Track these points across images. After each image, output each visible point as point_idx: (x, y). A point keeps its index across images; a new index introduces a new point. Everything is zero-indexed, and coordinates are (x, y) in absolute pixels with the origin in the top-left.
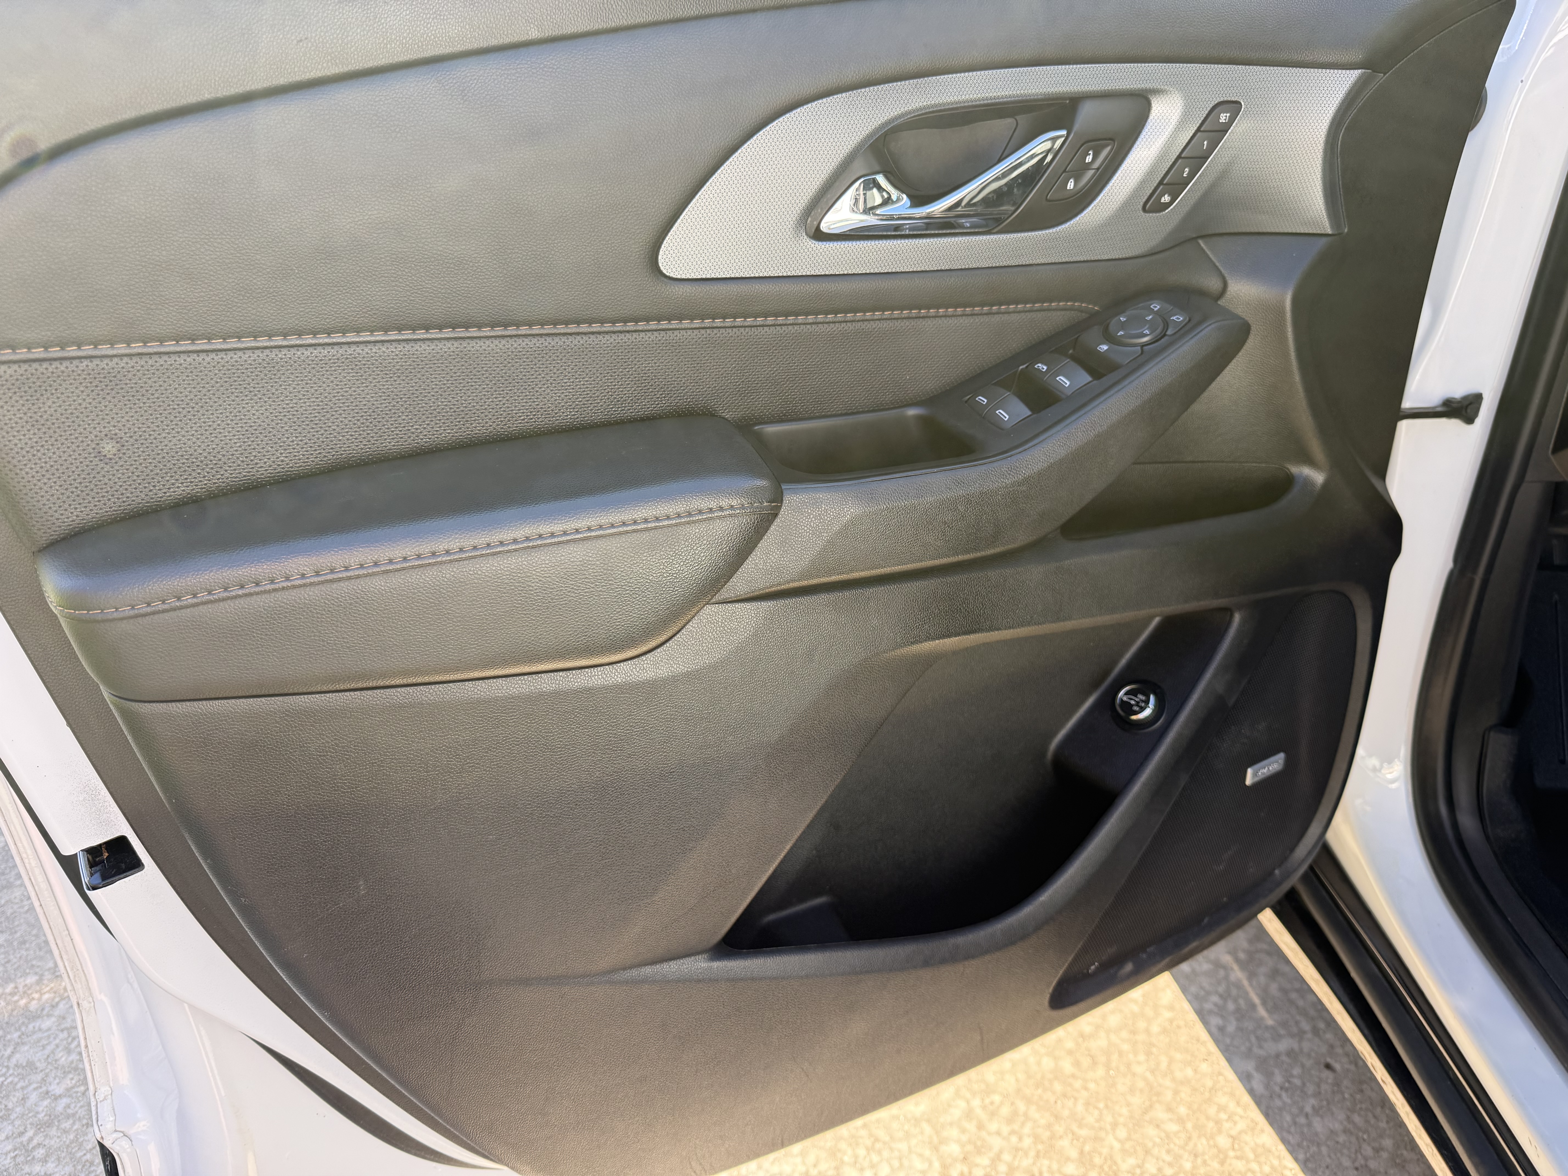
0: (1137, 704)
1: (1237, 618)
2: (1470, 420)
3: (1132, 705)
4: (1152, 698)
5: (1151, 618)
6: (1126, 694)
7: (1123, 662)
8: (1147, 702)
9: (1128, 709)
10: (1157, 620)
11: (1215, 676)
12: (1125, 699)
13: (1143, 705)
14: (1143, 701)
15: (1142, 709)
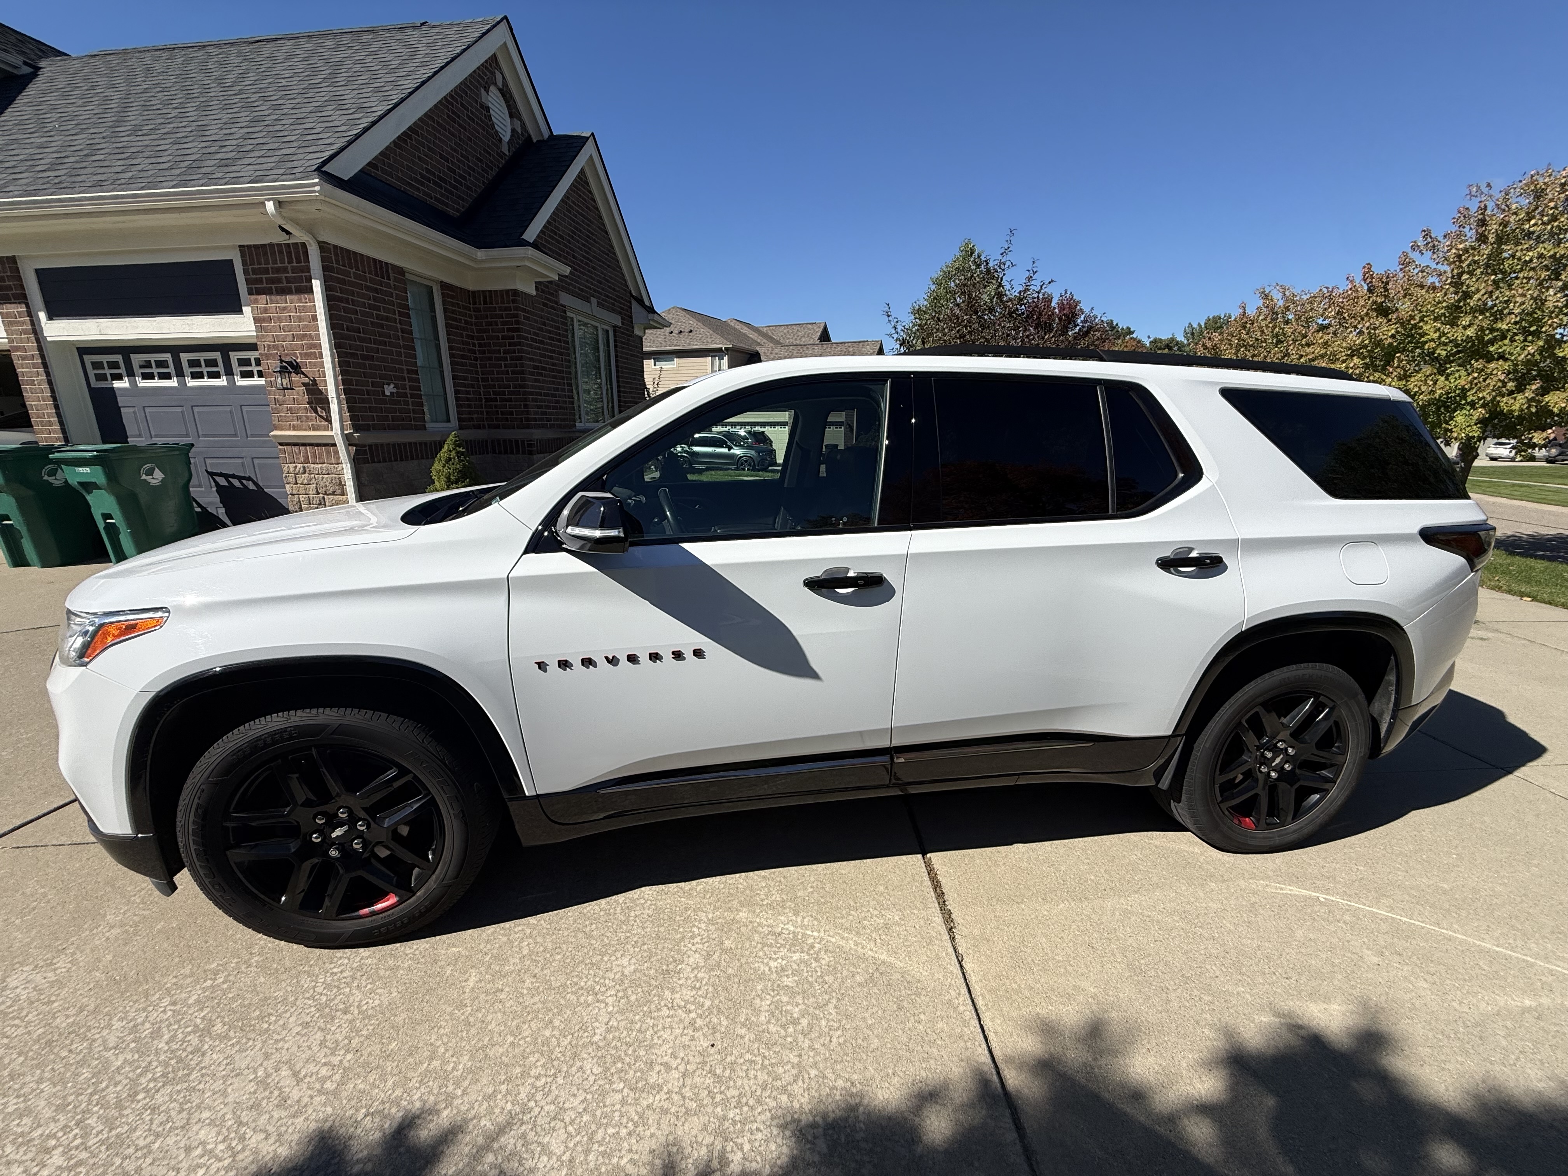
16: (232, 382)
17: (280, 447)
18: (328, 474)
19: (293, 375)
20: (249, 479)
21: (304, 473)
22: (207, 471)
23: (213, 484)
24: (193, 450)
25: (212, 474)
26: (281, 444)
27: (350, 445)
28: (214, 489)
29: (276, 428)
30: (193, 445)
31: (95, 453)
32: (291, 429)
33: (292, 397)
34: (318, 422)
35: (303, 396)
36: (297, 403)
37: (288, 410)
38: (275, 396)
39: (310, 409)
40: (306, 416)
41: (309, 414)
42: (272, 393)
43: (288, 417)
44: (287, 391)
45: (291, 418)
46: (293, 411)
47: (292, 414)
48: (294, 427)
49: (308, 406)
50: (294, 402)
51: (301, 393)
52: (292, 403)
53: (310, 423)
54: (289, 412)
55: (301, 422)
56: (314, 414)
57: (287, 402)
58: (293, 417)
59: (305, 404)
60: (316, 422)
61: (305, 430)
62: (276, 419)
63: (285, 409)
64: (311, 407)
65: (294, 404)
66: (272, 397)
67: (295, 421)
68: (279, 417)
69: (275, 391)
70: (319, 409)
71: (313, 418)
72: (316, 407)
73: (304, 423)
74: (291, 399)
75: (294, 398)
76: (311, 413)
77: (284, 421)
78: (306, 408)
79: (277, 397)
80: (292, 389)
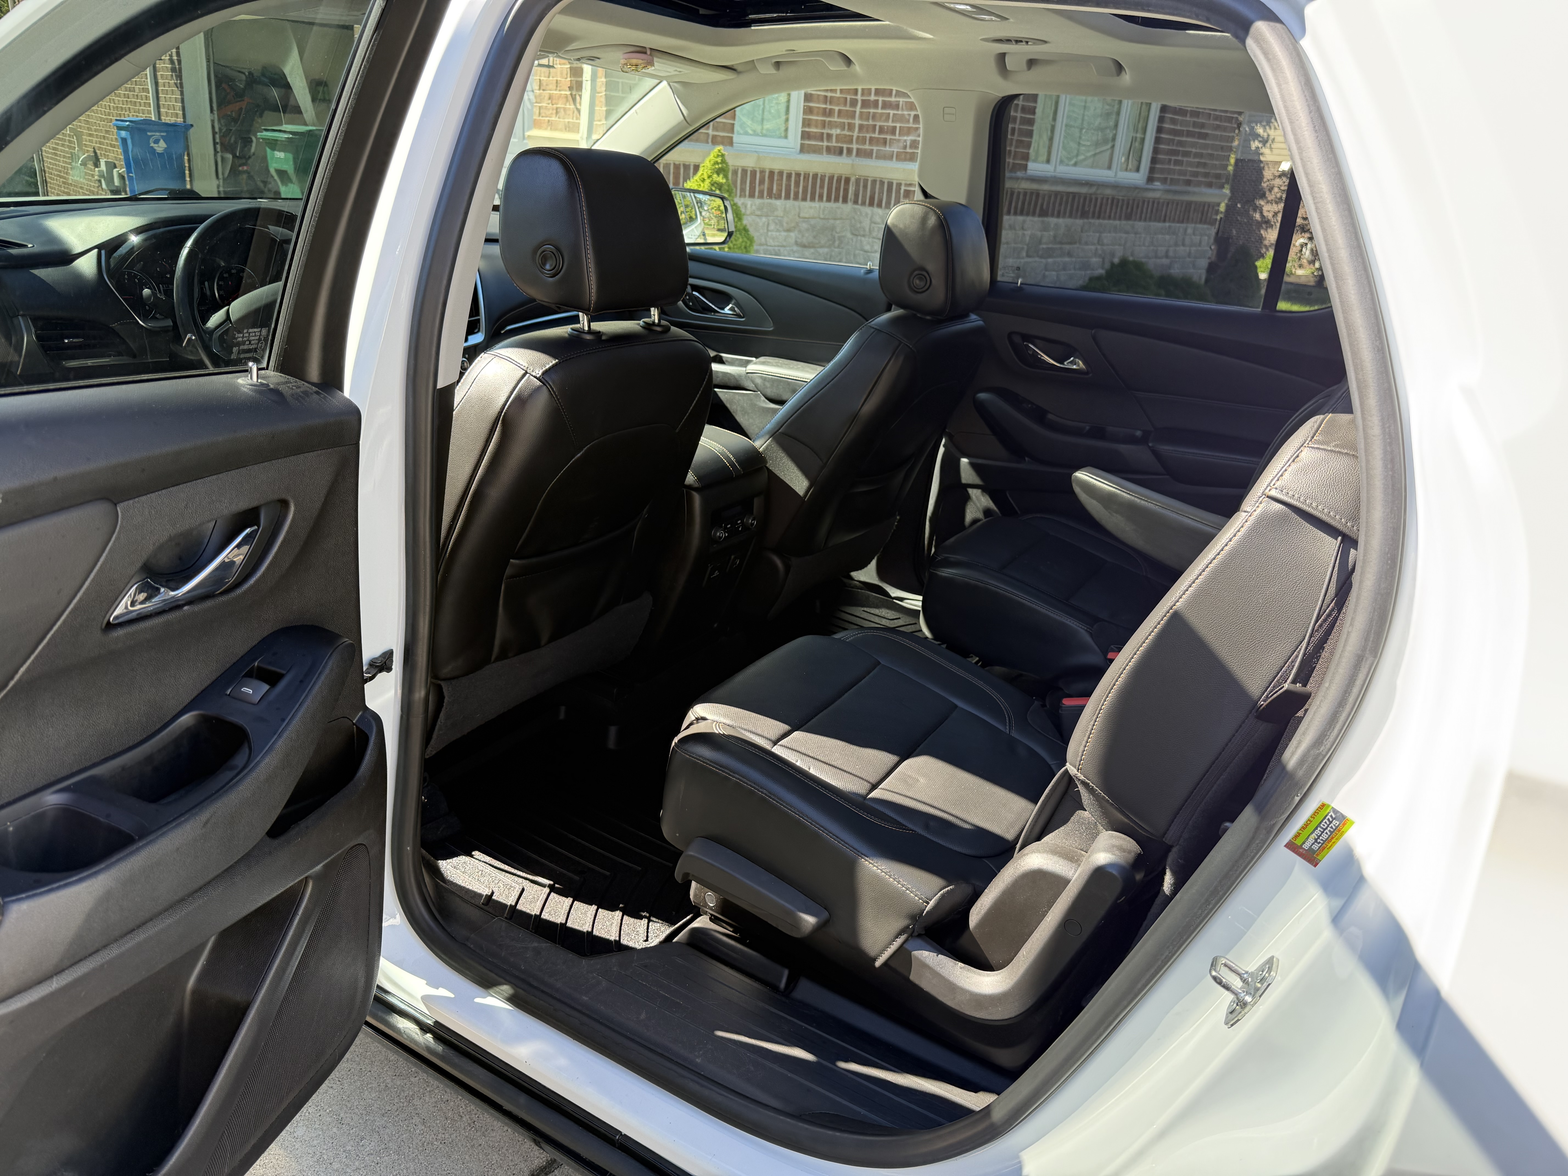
32: (549, 128)
33: (555, 79)
34: (575, 118)
35: (566, 78)
36: (558, 88)
37: (550, 98)
38: (540, 76)
39: (570, 98)
40: (565, 109)
41: (568, 106)
42: (539, 72)
43: (549, 109)
44: (552, 70)
45: (551, 111)
46: (554, 102)
47: (553, 105)
48: (551, 125)
49: (568, 93)
50: (557, 86)
51: (565, 72)
52: (555, 88)
53: (567, 120)
54: (550, 101)
55: (559, 118)
56: (572, 106)
57: (551, 87)
58: (553, 109)
59: (566, 91)
60: (573, 119)
61: (561, 130)
62: (538, 112)
63: (547, 98)
64: (571, 94)
65: (556, 90)
66: (539, 78)
67: (554, 115)
68: (540, 108)
69: (541, 71)
70: (578, 97)
71: (571, 113)
72: (575, 95)
73: (561, 120)
74: (555, 81)
75: (557, 80)
76: (570, 105)
77: (543, 115)
78: (566, 97)
79: (542, 78)
80: (553, 67)
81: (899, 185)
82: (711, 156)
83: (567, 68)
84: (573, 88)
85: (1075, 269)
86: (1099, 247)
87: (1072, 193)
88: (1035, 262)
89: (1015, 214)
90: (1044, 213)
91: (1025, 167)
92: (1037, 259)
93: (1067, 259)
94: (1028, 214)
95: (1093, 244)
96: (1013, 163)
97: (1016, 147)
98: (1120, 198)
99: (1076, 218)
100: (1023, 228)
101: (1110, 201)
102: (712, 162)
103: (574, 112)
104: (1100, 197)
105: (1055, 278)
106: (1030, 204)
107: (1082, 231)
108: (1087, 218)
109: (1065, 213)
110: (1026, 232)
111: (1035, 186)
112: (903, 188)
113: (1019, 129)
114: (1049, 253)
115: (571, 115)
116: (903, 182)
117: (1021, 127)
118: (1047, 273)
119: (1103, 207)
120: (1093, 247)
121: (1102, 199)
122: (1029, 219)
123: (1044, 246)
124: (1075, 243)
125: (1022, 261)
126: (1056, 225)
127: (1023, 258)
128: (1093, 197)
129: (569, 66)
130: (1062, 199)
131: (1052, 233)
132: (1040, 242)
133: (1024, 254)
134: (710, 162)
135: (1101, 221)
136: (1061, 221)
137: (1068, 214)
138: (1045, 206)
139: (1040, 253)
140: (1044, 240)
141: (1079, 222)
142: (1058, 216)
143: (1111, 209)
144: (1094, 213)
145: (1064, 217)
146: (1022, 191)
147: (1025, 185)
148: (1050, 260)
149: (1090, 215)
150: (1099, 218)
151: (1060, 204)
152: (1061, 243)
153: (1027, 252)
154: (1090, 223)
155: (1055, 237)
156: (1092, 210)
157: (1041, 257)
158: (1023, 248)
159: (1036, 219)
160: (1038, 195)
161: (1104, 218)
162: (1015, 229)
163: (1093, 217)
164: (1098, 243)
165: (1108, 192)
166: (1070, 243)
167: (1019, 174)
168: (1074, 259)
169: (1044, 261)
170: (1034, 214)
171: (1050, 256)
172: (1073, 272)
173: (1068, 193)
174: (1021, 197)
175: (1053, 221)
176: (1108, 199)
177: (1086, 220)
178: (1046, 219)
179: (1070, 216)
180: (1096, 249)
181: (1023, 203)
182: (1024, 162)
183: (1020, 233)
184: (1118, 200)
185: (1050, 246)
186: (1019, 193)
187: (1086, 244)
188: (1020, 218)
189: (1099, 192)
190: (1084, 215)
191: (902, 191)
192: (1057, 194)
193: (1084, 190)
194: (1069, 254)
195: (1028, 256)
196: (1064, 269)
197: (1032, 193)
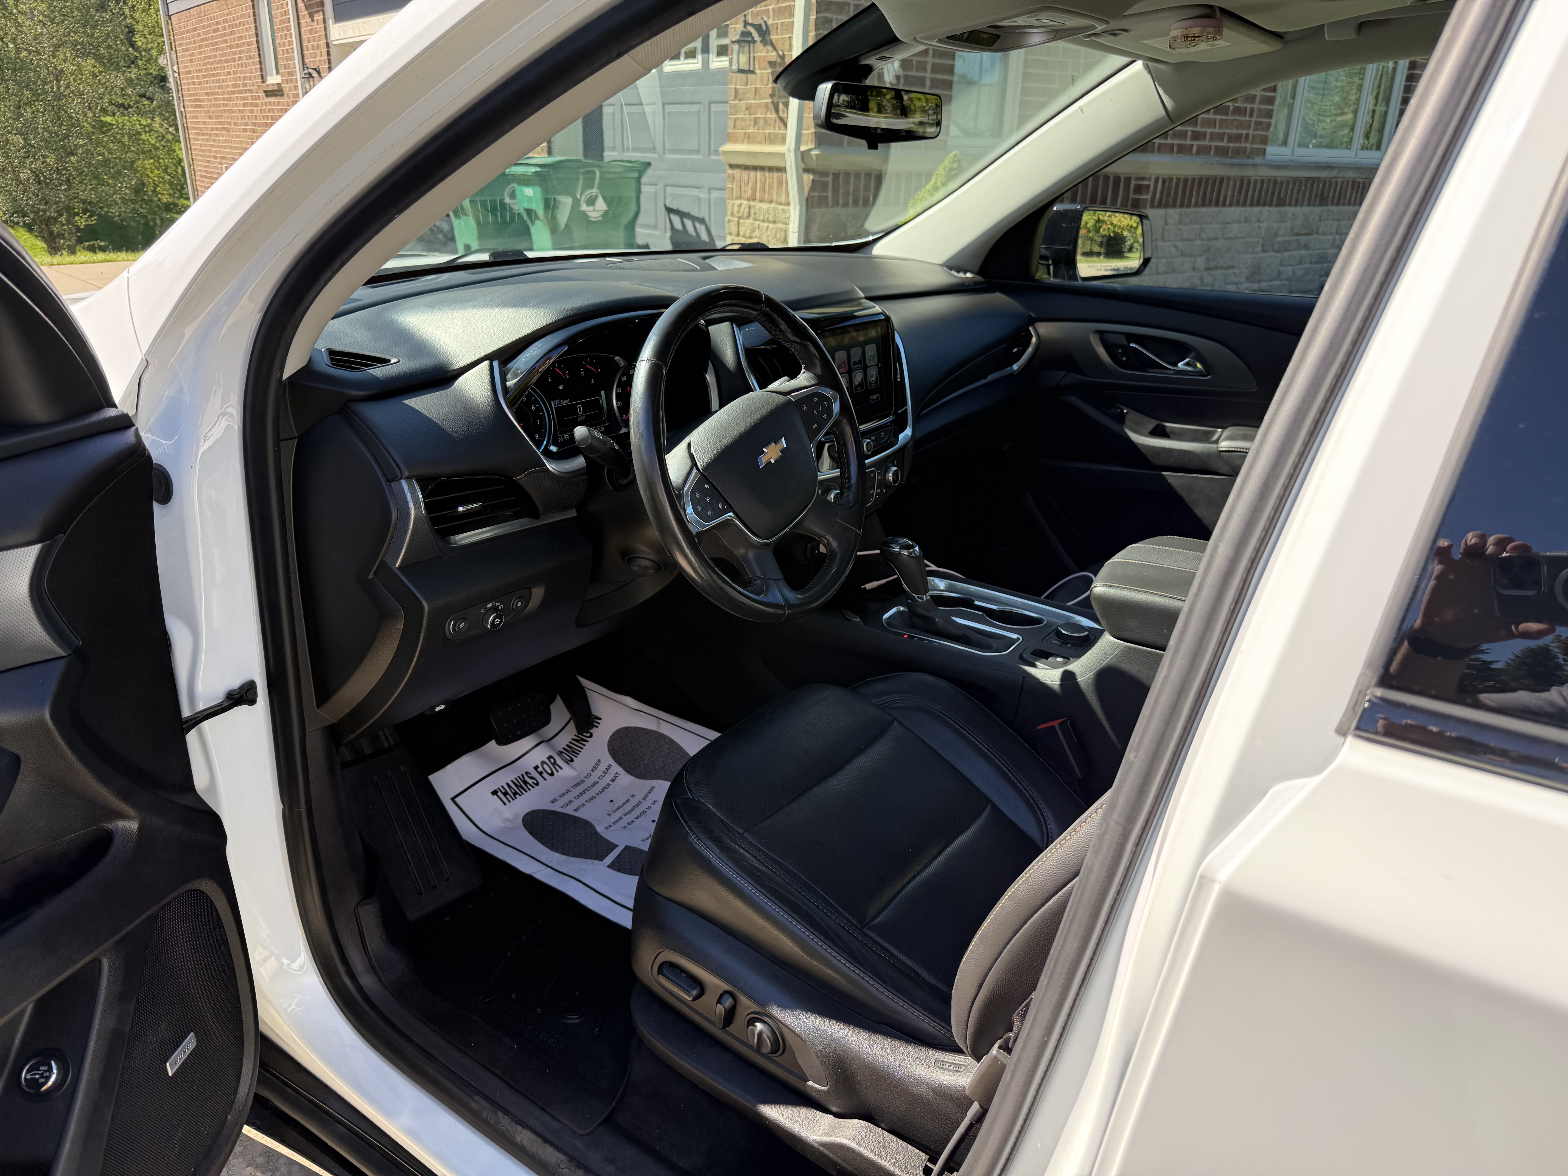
0: (42, 1076)
1: (105, 963)
2: (252, 702)
3: (37, 1079)
4: (53, 1063)
5: (22, 1013)
6: (27, 1072)
7: (17, 1042)
8: (50, 1070)
9: (35, 1084)
10: (31, 1006)
11: (103, 1017)
12: (29, 1077)
13: (48, 1074)
14: (45, 1071)
15: (48, 1079)
16: (706, 63)
17: (730, 171)
18: (774, 222)
19: (759, 46)
20: (702, 221)
21: (749, 216)
22: (665, 206)
23: (668, 226)
24: (649, 172)
25: (670, 210)
26: (732, 166)
27: (806, 170)
28: (669, 234)
29: (730, 138)
30: (649, 164)
31: (538, 169)
32: (746, 141)
33: (754, 86)
34: (777, 129)
35: (767, 85)
36: (757, 97)
37: (747, 109)
38: (736, 84)
39: (771, 106)
40: (765, 119)
41: (769, 115)
42: (734, 80)
43: (745, 120)
44: (749, 76)
45: (748, 123)
46: (752, 111)
47: (750, 115)
48: (749, 138)
49: (769, 101)
50: (756, 95)
51: (765, 79)
52: (753, 96)
53: (767, 131)
54: (747, 112)
55: (758, 129)
56: (774, 115)
57: (748, 95)
58: (750, 120)
59: (767, 99)
60: (775, 130)
61: (760, 143)
62: (732, 124)
63: (744, 107)
64: (773, 102)
65: (755, 99)
66: (733, 87)
67: (752, 127)
68: (735, 120)
69: (736, 77)
70: (781, 106)
71: (772, 122)
72: (778, 103)
73: (760, 131)
74: (753, 90)
75: (756, 89)
76: (771, 114)
77: (739, 127)
78: (767, 104)
79: (738, 87)
80: (753, 72)
81: (1128, 180)
82: (946, 163)
83: (768, 73)
84: (775, 95)
85: (1311, 263)
86: (1337, 237)
87: (1311, 178)
88: (1271, 257)
89: (1252, 205)
90: (1281, 203)
91: (1264, 152)
92: (1272, 254)
93: (1303, 252)
94: (1264, 205)
95: (1332, 234)
96: (1251, 148)
97: (1255, 129)
98: (1361, 180)
99: (1314, 205)
100: (1259, 221)
101: (1350, 184)
102: (947, 169)
103: (775, 121)
104: (1339, 181)
105: (1291, 274)
106: (1267, 192)
107: (1320, 221)
108: (1326, 205)
109: (1303, 201)
110: (1261, 225)
111: (1274, 173)
112: (1133, 183)
113: (1259, 109)
114: (1285, 247)
115: (773, 125)
116: (1133, 176)
117: (1261, 106)
118: (1282, 269)
119: (1343, 191)
120: (1331, 238)
121: (1342, 183)
122: (1266, 209)
123: (1280, 239)
124: (1312, 234)
125: (1257, 256)
126: (1293, 214)
127: (1257, 253)
128: (1334, 180)
129: (770, 71)
130: (1300, 185)
131: (1289, 224)
132: (1276, 235)
133: (1259, 248)
134: (944, 169)
135: (1340, 207)
136: (1298, 209)
137: (1306, 202)
138: (1282, 196)
139: (1276, 247)
140: (1280, 233)
141: (1318, 209)
142: (1296, 205)
143: (1352, 193)
144: (1333, 198)
145: (1302, 205)
146: (1259, 178)
147: (1265, 173)
148: (1286, 254)
149: (1330, 202)
150: (1338, 204)
151: (1299, 192)
152: (1298, 234)
153: (1263, 246)
154: (1329, 210)
155: (1292, 229)
156: (1331, 195)
157: (1278, 251)
158: (1258, 242)
159: (1274, 209)
160: (1276, 182)
161: (1344, 204)
162: (1250, 222)
163: (1332, 204)
164: (1337, 233)
165: (1350, 175)
166: (1308, 234)
167: (1258, 160)
168: (1310, 252)
169: (1279, 255)
170: (1270, 205)
171: (1286, 250)
172: (1309, 265)
173: (1307, 179)
174: (1258, 185)
175: (1290, 210)
176: (1348, 182)
177: (1324, 208)
178: (1283, 209)
179: (1308, 205)
180: (1334, 240)
181: (1260, 192)
182: (1262, 146)
183: (1256, 225)
184: (1359, 183)
185: (1287, 238)
186: (1256, 181)
187: (1324, 234)
188: (1256, 209)
189: (1340, 175)
190: (1323, 202)
191: (1132, 186)
192: (1295, 180)
193: (1324, 174)
194: (1306, 247)
195: (1264, 251)
196: (1300, 263)
197: (1269, 181)
